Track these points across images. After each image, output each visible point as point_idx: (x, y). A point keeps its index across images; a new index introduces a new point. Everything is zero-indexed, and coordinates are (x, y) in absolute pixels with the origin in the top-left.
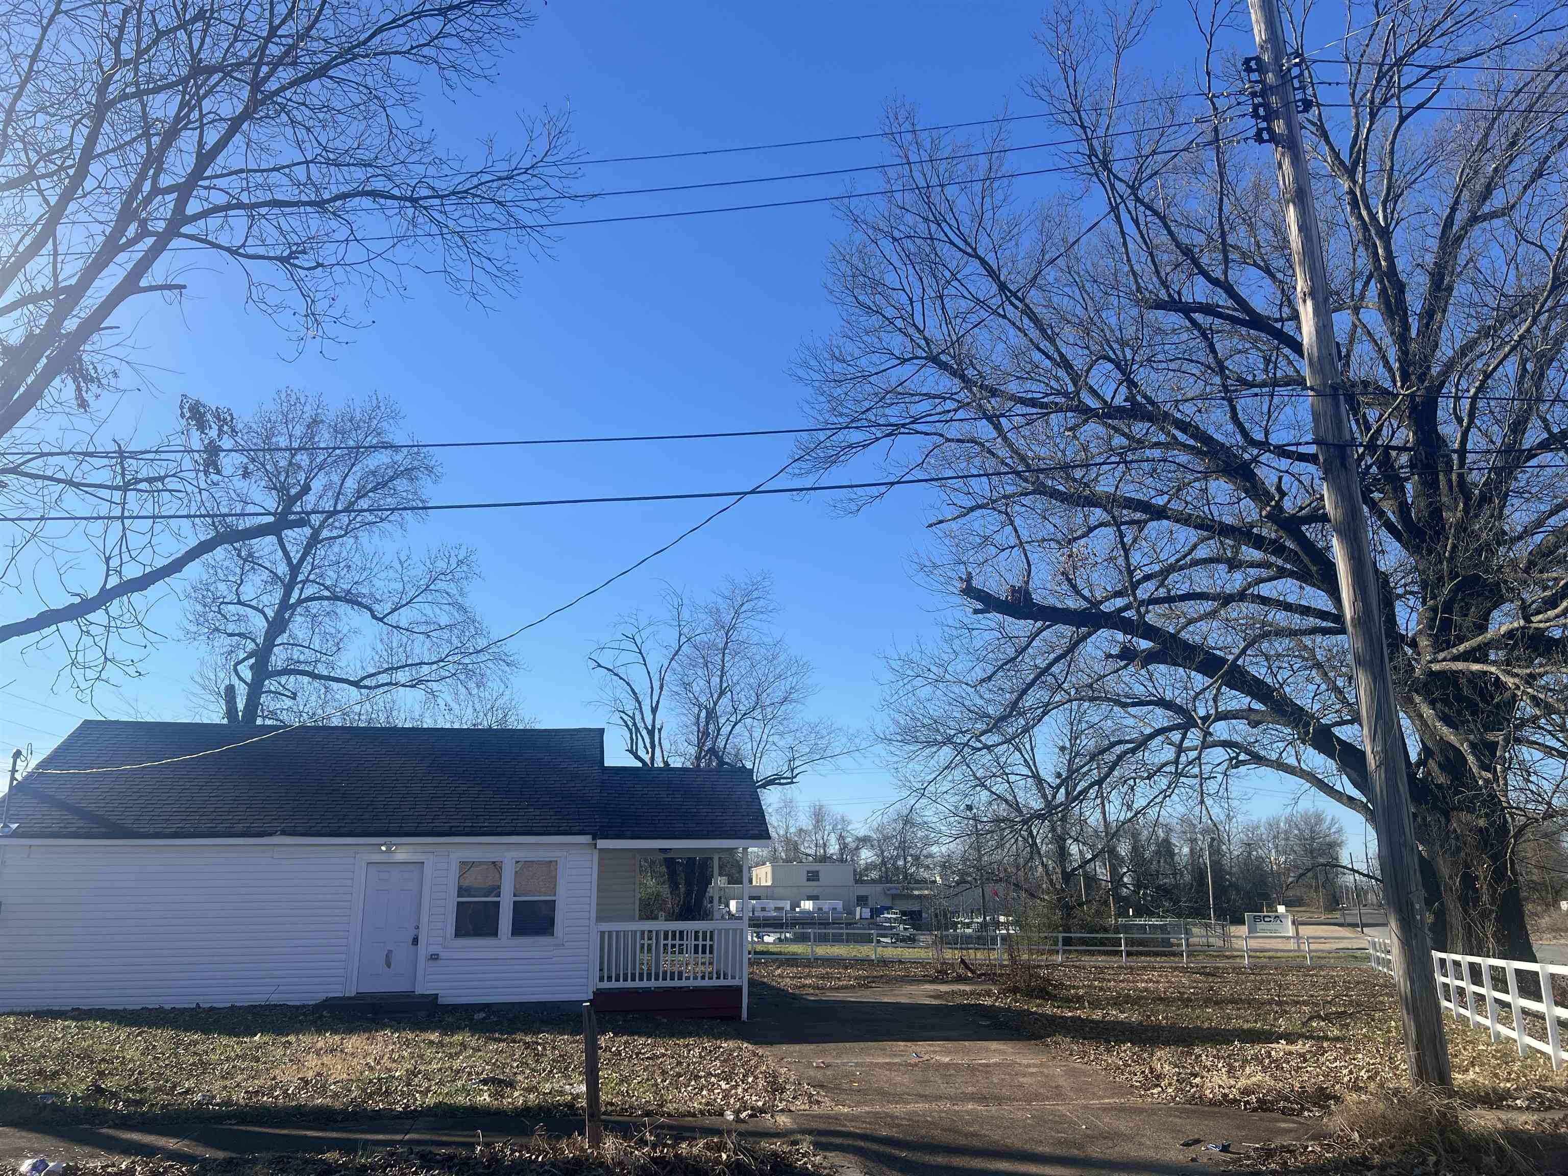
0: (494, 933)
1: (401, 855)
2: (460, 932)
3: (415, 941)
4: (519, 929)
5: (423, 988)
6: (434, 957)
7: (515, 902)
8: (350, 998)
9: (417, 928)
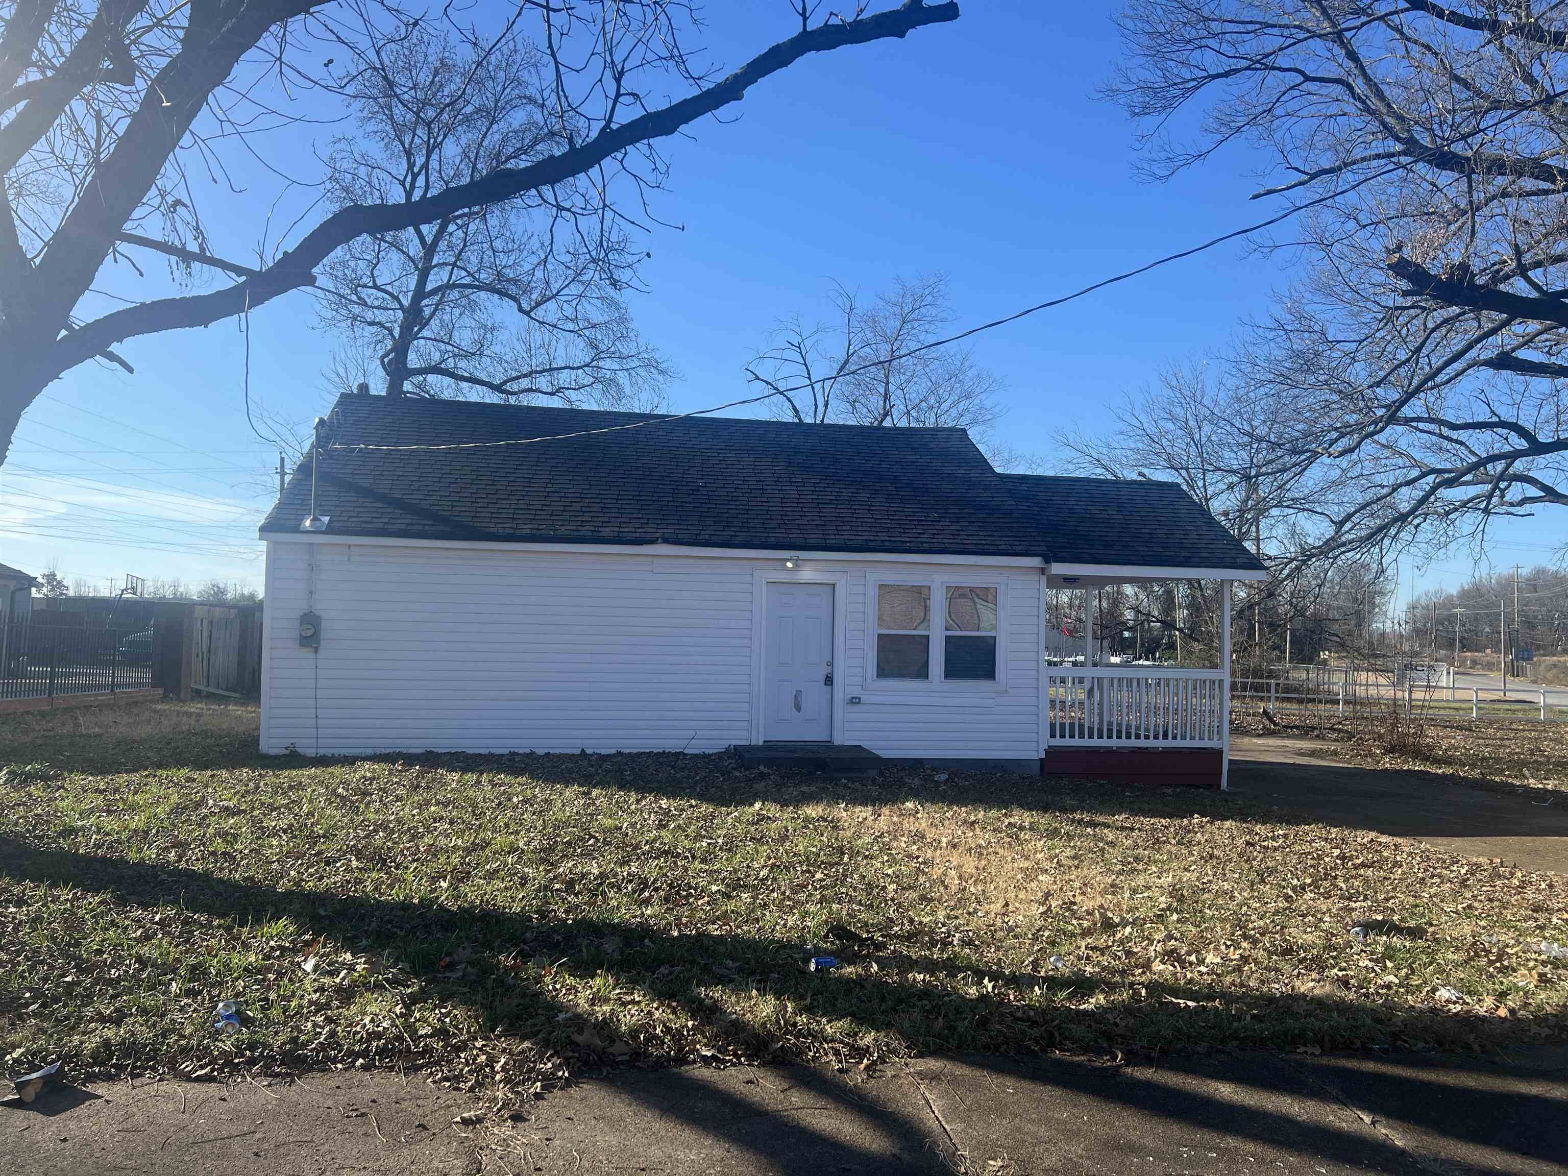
0: (923, 673)
1: (807, 574)
2: (883, 672)
3: (829, 680)
4: (953, 671)
5: (844, 737)
6: (855, 701)
7: (948, 638)
8: (757, 748)
9: (831, 664)
